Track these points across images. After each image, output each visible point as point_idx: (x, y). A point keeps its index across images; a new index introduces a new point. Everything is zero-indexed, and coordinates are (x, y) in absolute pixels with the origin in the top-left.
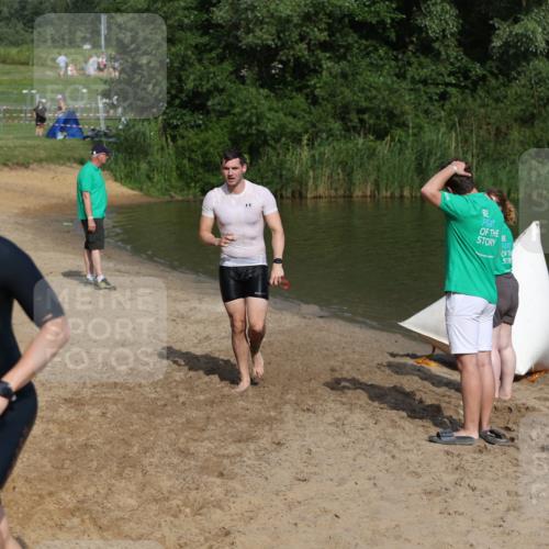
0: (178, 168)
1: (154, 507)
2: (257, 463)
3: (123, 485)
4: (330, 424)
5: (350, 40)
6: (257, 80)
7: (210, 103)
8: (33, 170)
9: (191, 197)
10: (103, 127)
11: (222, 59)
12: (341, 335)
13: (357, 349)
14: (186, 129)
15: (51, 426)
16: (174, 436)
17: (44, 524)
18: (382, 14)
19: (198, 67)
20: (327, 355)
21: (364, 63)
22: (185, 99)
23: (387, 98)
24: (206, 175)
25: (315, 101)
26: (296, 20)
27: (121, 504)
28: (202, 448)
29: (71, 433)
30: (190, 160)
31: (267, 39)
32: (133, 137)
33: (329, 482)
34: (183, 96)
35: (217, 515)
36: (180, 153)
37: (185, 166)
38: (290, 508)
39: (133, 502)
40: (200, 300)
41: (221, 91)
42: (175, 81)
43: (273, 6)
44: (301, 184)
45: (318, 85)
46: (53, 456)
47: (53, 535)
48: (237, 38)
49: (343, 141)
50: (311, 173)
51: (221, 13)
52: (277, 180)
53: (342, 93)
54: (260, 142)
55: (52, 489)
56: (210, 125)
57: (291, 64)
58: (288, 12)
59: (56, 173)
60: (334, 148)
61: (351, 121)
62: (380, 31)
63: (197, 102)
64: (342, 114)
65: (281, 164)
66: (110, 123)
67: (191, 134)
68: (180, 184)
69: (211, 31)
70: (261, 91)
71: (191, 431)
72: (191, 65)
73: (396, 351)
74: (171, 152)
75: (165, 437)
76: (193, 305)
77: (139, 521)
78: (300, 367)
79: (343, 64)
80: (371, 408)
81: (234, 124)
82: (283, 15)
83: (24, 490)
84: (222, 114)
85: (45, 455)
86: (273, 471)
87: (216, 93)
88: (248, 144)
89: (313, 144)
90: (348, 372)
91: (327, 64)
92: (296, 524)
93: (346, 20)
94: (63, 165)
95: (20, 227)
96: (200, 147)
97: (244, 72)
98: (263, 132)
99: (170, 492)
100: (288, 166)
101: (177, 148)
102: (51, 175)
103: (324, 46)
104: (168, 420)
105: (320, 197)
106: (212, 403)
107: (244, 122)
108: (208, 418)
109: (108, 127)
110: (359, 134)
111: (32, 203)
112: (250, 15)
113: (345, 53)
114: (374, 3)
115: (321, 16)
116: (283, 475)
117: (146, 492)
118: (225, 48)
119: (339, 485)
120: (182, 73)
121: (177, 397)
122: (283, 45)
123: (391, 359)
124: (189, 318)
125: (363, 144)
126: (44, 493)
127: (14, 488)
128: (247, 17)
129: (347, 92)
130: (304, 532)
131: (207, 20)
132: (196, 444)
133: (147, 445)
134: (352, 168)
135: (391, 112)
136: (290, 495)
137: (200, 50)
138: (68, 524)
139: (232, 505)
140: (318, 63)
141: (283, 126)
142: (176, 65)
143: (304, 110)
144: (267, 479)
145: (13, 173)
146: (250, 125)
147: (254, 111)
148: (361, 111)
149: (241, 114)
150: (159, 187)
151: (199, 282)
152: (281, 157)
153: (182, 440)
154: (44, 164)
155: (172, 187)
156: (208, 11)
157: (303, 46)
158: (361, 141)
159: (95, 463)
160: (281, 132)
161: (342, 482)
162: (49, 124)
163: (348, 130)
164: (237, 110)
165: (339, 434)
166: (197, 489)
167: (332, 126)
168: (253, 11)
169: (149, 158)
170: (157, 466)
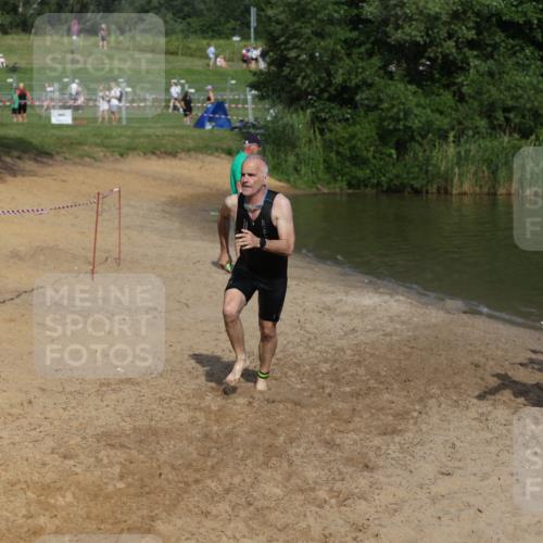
0: (325, 161)
1: (300, 497)
2: (400, 455)
3: (269, 474)
4: (474, 419)
5: (497, 39)
6: (405, 76)
7: (358, 98)
8: (181, 159)
9: (338, 190)
10: (251, 118)
11: (370, 54)
12: (485, 332)
13: (501, 345)
14: (334, 123)
15: (198, 414)
16: (320, 427)
17: (191, 511)
18: (529, 14)
19: (347, 61)
20: (470, 351)
21: (510, 62)
22: (334, 93)
23: (533, 98)
24: (353, 169)
25: (461, 98)
26: (444, 18)
27: (266, 493)
28: (348, 440)
29: (217, 421)
30: (338, 153)
31: (415, 36)
32: (281, 129)
33: (473, 477)
34: (332, 90)
35: (362, 506)
36: (328, 146)
37: (332, 159)
38: (434, 501)
39: (278, 492)
40: (347, 293)
41: (370, 86)
42: (324, 75)
43: (422, 4)
44: (446, 180)
45: (465, 83)
46: (199, 444)
47: (199, 523)
48: (385, 33)
49: (489, 139)
50: (456, 170)
51: (370, 9)
52: (423, 176)
53: (489, 91)
54: (407, 137)
55: (198, 476)
56: (358, 119)
57: (439, 61)
58: (437, 10)
59: (203, 162)
60: (479, 145)
61: (497, 119)
62: (527, 31)
63: (345, 96)
64: (488, 112)
65: (428, 160)
66: (259, 115)
67: (338, 127)
68: (326, 177)
69: (361, 26)
70: (409, 87)
71: (338, 422)
72: (341, 59)
73: (538, 348)
74: (319, 145)
75: (311, 428)
76: (339, 298)
77: (285, 511)
78: (445, 362)
79: (490, 62)
80: (514, 405)
81: (382, 120)
82: (432, 13)
83: (171, 477)
84: (369, 109)
85: (191, 443)
86: (417, 465)
87: (364, 88)
88: (395, 139)
89: (459, 141)
90: (491, 368)
91: (474, 62)
92: (439, 518)
93: (494, 19)
94: (211, 154)
95: (167, 215)
96: (348, 141)
97: (392, 68)
98: (411, 127)
99: (316, 483)
100: (434, 162)
101: (325, 141)
102: (199, 164)
103: (472, 44)
104: (314, 412)
105: (465, 194)
106: (357, 395)
107: (392, 118)
108: (354, 410)
109: (256, 119)
110: (505, 133)
111: (178, 192)
112: (399, 13)
113: (492, 52)
114: (521, 3)
115: (469, 15)
116: (428, 469)
117: (292, 481)
118: (373, 43)
119: (482, 480)
120: (331, 67)
121: (323, 388)
122: (431, 42)
123: (534, 356)
124: (335, 309)
125: (509, 142)
126: (190, 480)
127: (160, 474)
128: (396, 14)
129: (493, 90)
130: (448, 526)
131: (356, 15)
132: (341, 435)
133: (293, 435)
134: (497, 166)
135: (537, 111)
136: (434, 489)
137: (349, 45)
138: (214, 512)
139: (376, 497)
140: (465, 60)
141: (430, 123)
142: (325, 59)
143: (451, 107)
144: (411, 472)
145: (161, 162)
146: (398, 120)
147: (402, 107)
148: (507, 110)
149: (388, 110)
150: (306, 179)
151: (345, 274)
152: (428, 153)
153: (328, 431)
154: (192, 153)
155: (319, 179)
156: (357, 7)
157: (451, 43)
158: (506, 139)
159: (241, 452)
160: (427, 128)
161: (485, 477)
162: (197, 113)
163: (494, 128)
164: (385, 105)
165: (483, 430)
166: (343, 480)
167: (478, 124)
168: (402, 7)
169: (297, 150)
170: (302, 457)
